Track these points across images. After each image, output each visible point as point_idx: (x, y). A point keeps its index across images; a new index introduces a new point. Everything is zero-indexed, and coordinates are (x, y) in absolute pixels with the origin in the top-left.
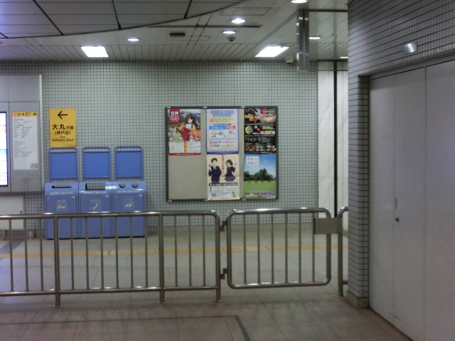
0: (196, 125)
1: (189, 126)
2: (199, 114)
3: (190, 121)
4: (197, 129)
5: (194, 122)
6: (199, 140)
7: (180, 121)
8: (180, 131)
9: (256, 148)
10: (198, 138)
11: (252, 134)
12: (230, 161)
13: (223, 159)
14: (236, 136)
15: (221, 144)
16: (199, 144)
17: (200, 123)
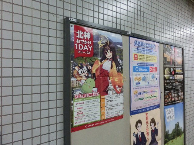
0: (118, 64)
1: (107, 65)
2: (121, 44)
3: (109, 55)
4: (118, 71)
5: (114, 59)
6: (121, 92)
7: (94, 54)
8: (94, 76)
9: (172, 98)
10: (119, 89)
11: (169, 79)
12: (153, 121)
13: (147, 119)
14: (157, 82)
15: (145, 95)
16: (120, 99)
17: (122, 59)
